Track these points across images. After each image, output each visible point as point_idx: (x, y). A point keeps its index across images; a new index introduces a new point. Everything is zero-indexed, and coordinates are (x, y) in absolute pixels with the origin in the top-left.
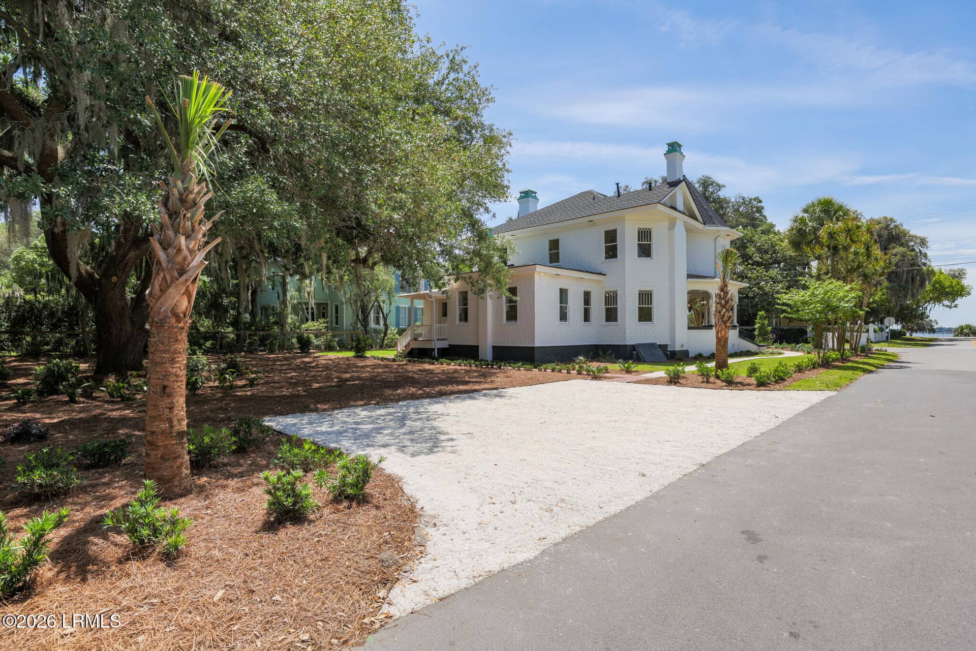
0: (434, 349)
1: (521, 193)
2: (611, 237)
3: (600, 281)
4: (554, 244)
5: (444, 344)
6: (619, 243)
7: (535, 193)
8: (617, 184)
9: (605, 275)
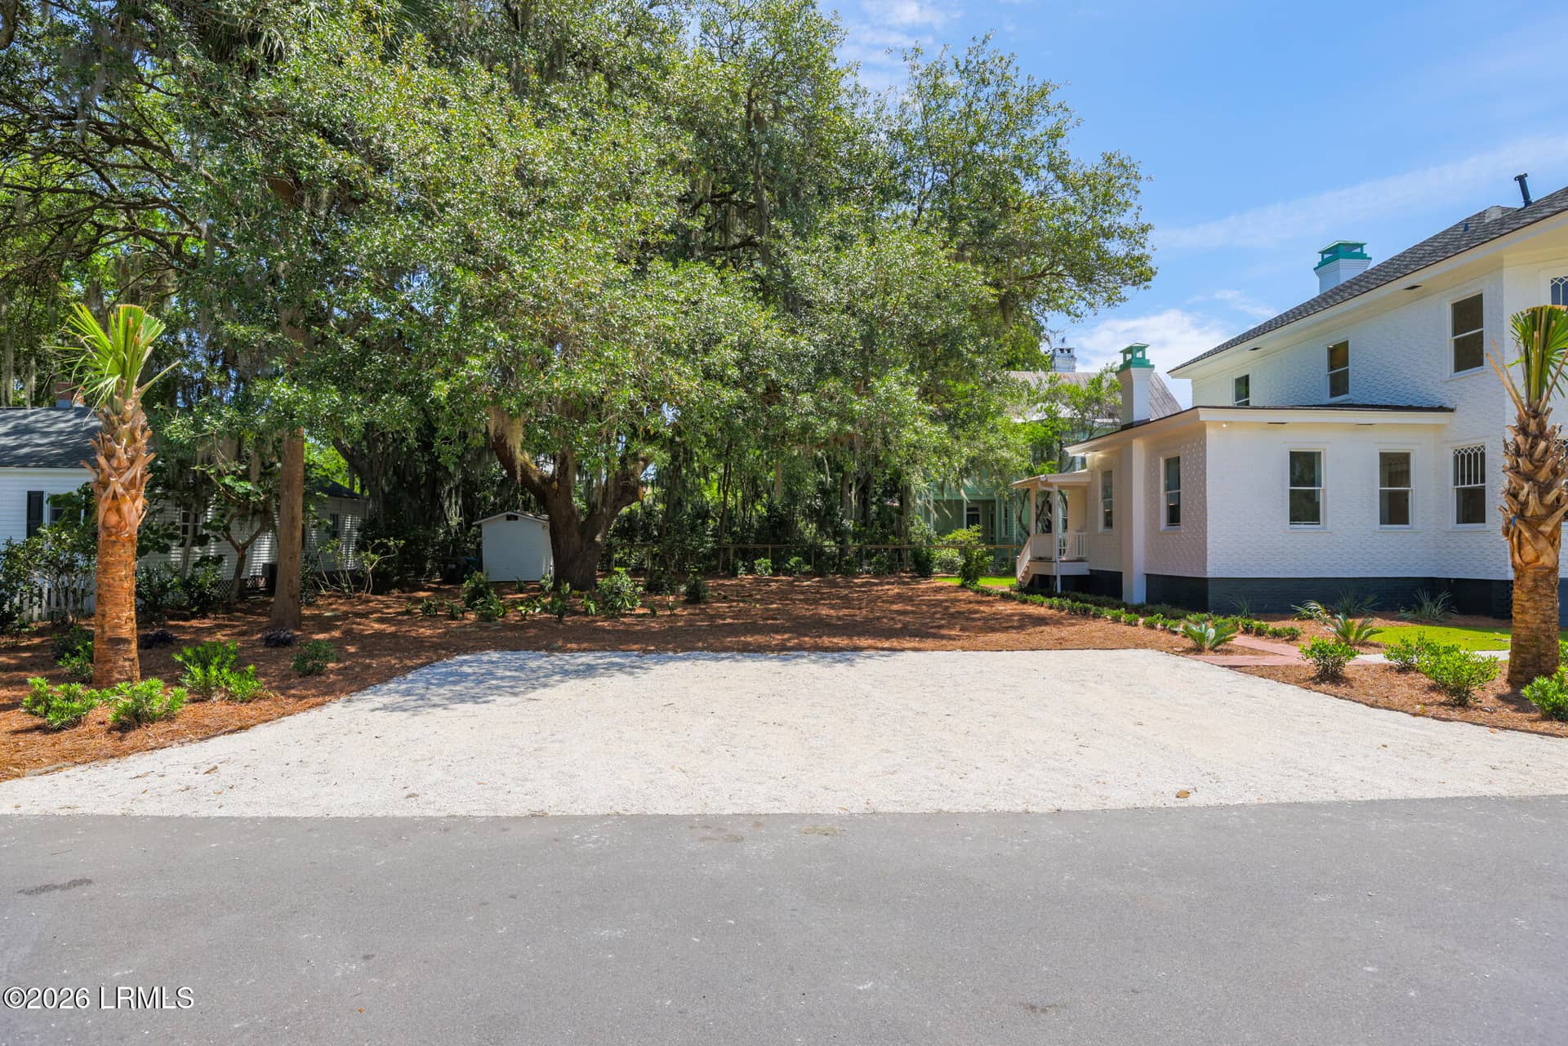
0: (1055, 577)
1: (1323, 253)
2: (1468, 314)
3: (1437, 427)
4: (1338, 356)
5: (1082, 569)
6: (1487, 329)
7: (1361, 246)
8: (1521, 179)
9: (1452, 410)
